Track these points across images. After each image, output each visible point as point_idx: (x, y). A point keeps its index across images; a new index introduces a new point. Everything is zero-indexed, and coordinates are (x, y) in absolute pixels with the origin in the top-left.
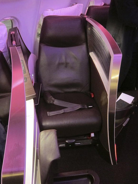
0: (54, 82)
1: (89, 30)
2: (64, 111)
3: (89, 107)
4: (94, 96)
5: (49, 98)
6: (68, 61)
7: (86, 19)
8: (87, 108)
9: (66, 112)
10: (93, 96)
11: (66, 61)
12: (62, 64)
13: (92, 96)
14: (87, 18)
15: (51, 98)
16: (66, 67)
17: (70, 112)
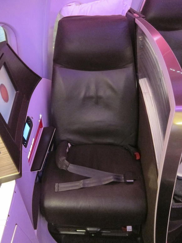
0: (75, 127)
1: (141, 39)
2: (84, 184)
3: (127, 181)
4: (140, 157)
5: (61, 160)
6: (101, 93)
7: (136, 21)
8: (123, 181)
9: (86, 186)
10: (138, 158)
11: (97, 94)
12: (91, 98)
13: (136, 158)
14: (137, 18)
15: (64, 160)
16: (97, 103)
17: (94, 188)
